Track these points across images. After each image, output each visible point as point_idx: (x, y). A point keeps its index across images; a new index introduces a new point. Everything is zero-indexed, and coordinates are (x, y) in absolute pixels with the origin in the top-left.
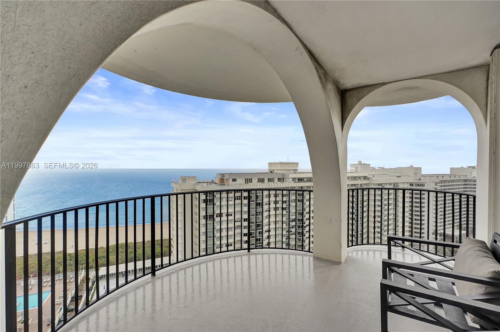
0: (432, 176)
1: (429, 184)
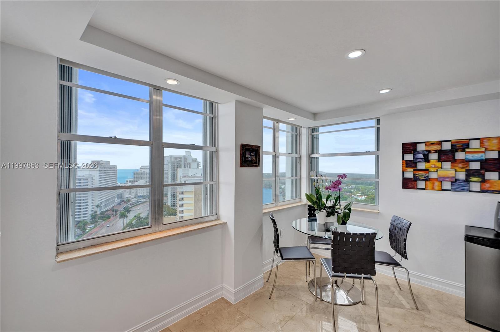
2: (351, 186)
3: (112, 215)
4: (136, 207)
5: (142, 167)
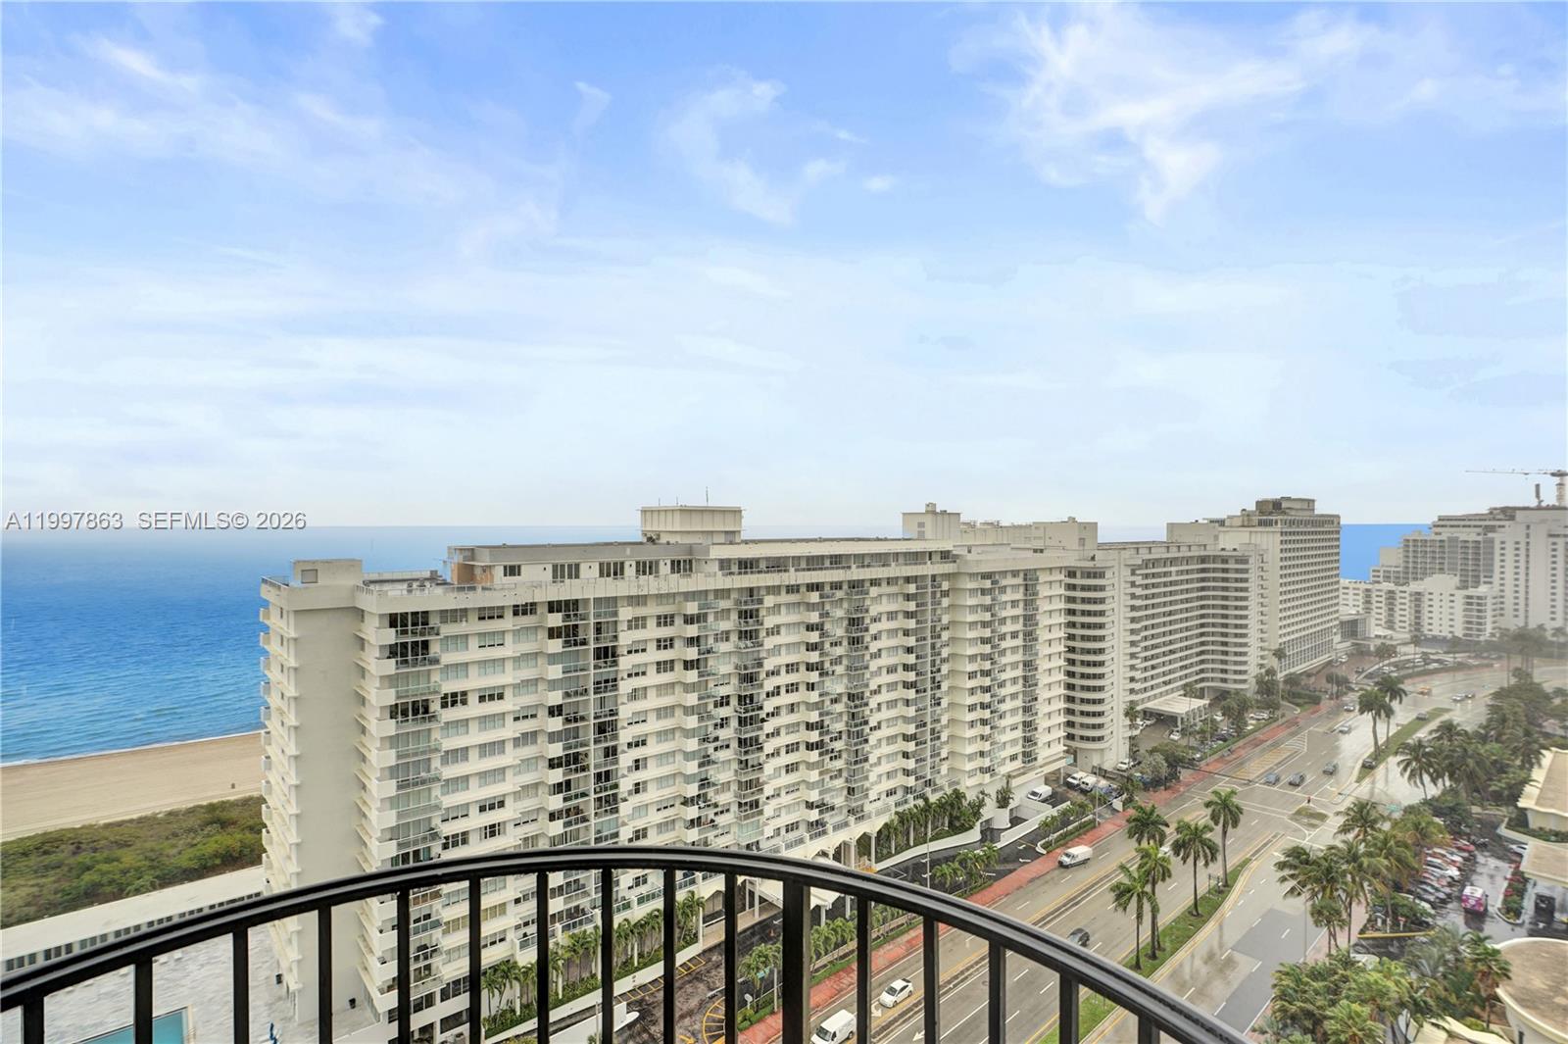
0: (1125, 549)
1: (1116, 571)
3: (1326, 692)
4: (1424, 681)
5: (1444, 522)
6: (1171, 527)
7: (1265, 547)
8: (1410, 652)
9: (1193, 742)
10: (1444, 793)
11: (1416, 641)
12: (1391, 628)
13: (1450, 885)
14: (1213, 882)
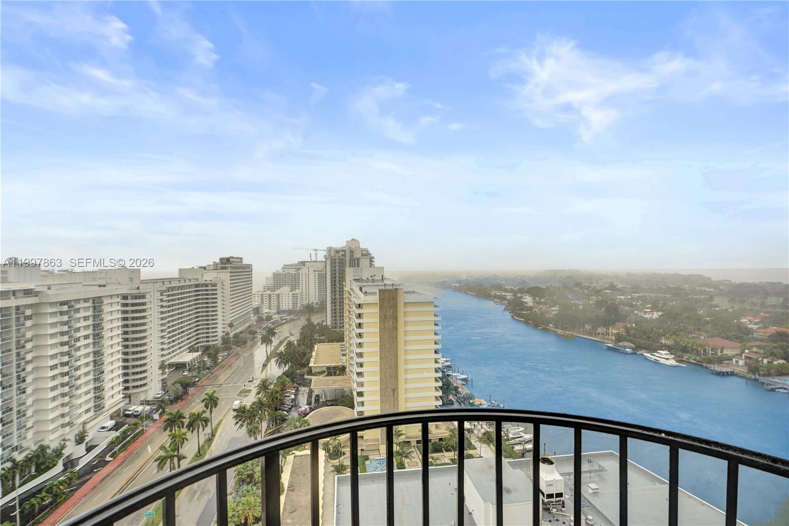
0: (157, 282)
1: (152, 294)
2: (630, 295)
3: (249, 339)
4: (281, 328)
5: (286, 267)
6: (181, 271)
7: (223, 279)
8: (276, 317)
9: (195, 374)
10: (289, 368)
11: (278, 313)
12: (270, 309)
13: (292, 402)
14: (207, 437)
